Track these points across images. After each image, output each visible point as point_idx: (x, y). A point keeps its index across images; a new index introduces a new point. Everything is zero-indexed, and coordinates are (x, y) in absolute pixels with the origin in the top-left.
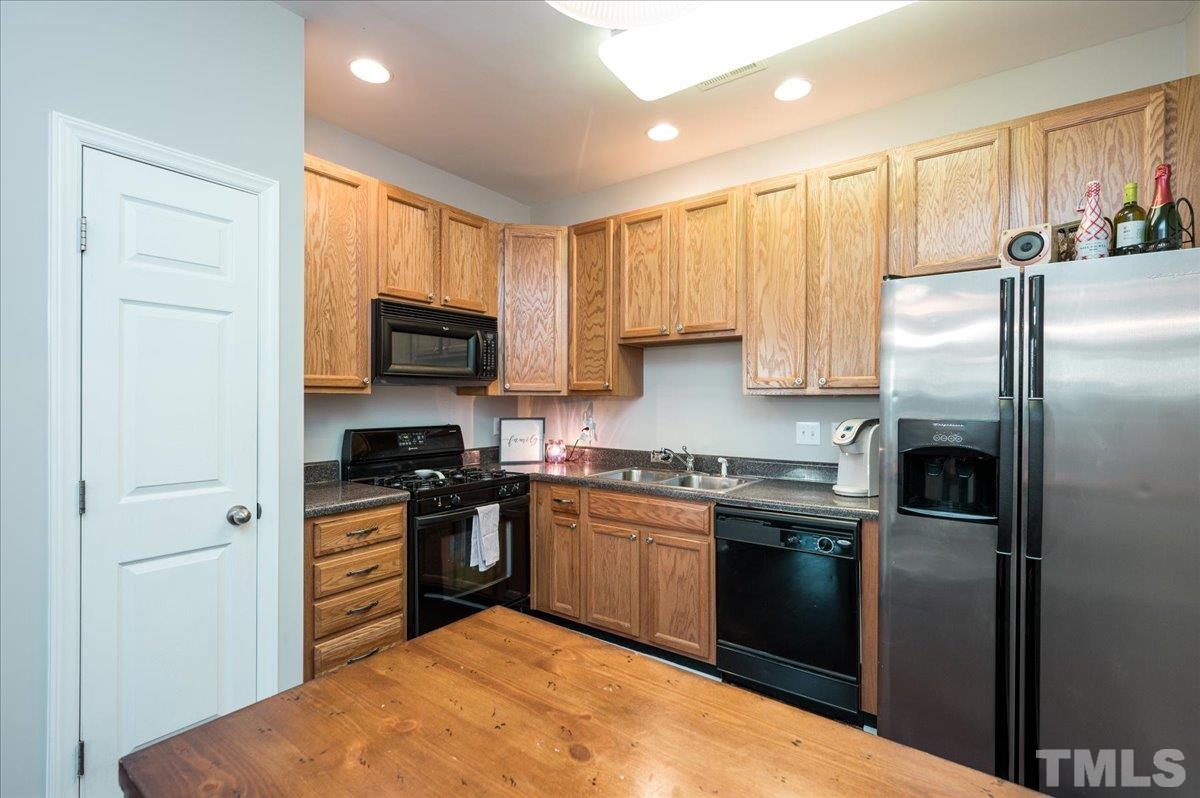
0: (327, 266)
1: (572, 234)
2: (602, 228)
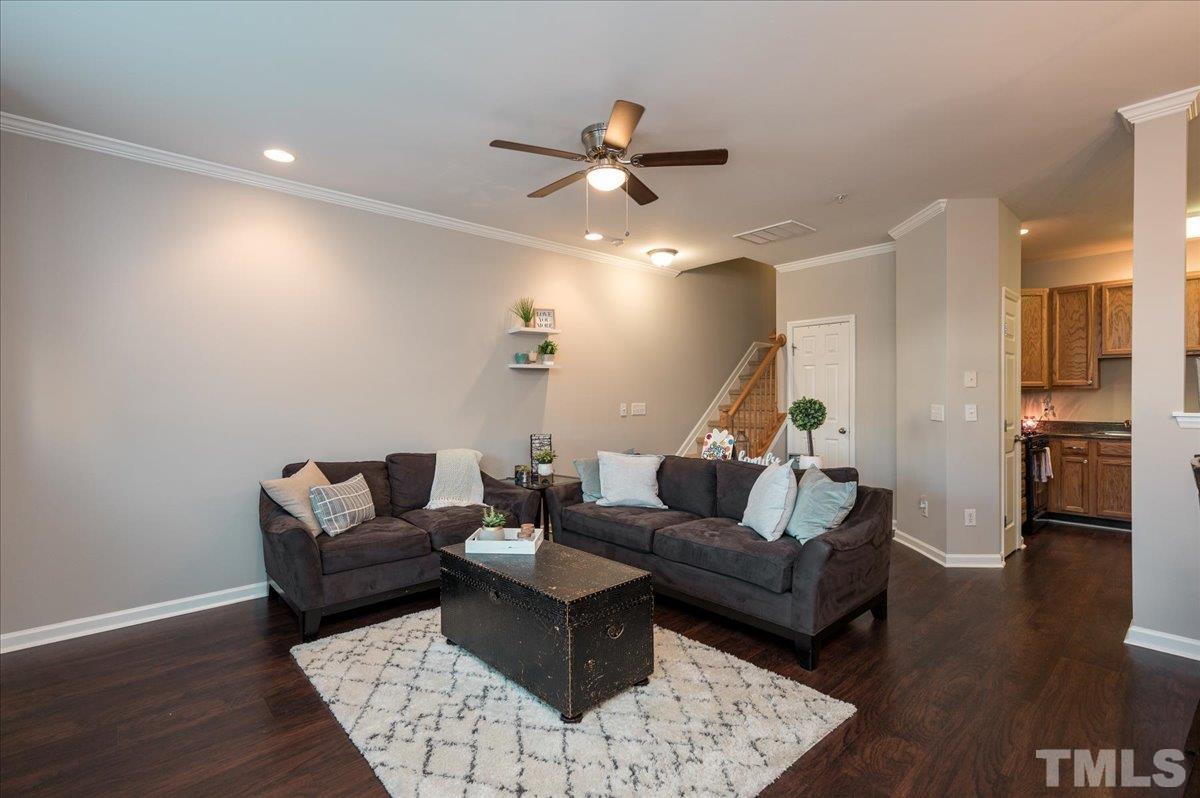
1: (1055, 293)
2: (1084, 290)
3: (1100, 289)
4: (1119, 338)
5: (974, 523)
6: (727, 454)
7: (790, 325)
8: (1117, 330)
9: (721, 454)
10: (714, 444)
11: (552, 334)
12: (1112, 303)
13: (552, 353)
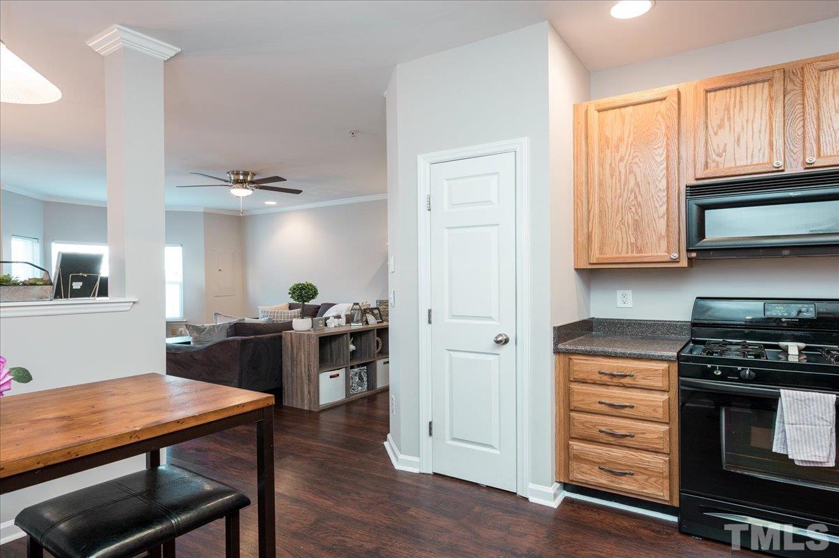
0: (631, 172)
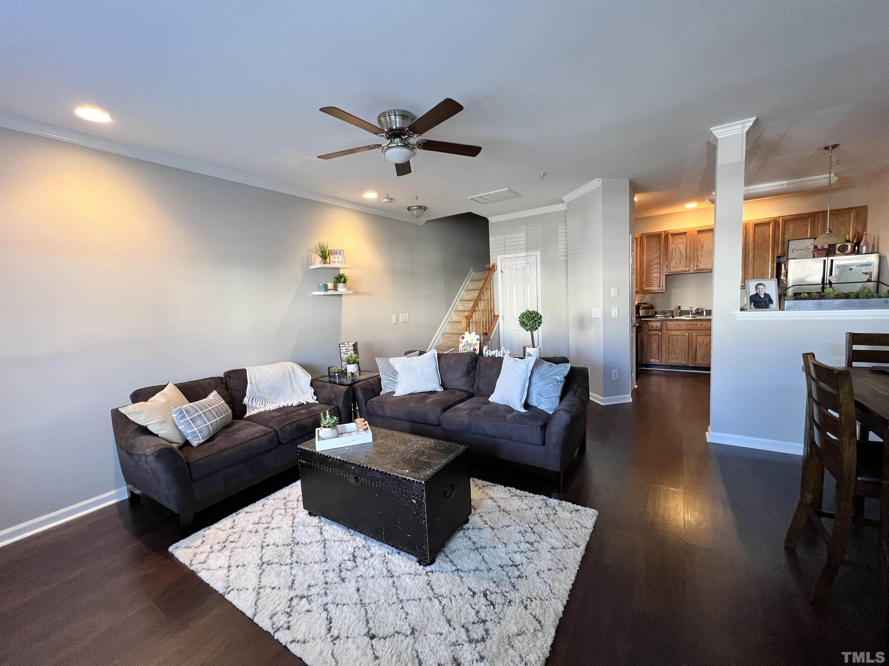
1: (644, 236)
2: (657, 236)
3: (666, 236)
4: (676, 262)
5: (617, 378)
6: (476, 347)
7: (499, 258)
8: (675, 258)
9: (472, 349)
10: (467, 342)
11: (342, 268)
12: (673, 243)
13: (344, 282)
